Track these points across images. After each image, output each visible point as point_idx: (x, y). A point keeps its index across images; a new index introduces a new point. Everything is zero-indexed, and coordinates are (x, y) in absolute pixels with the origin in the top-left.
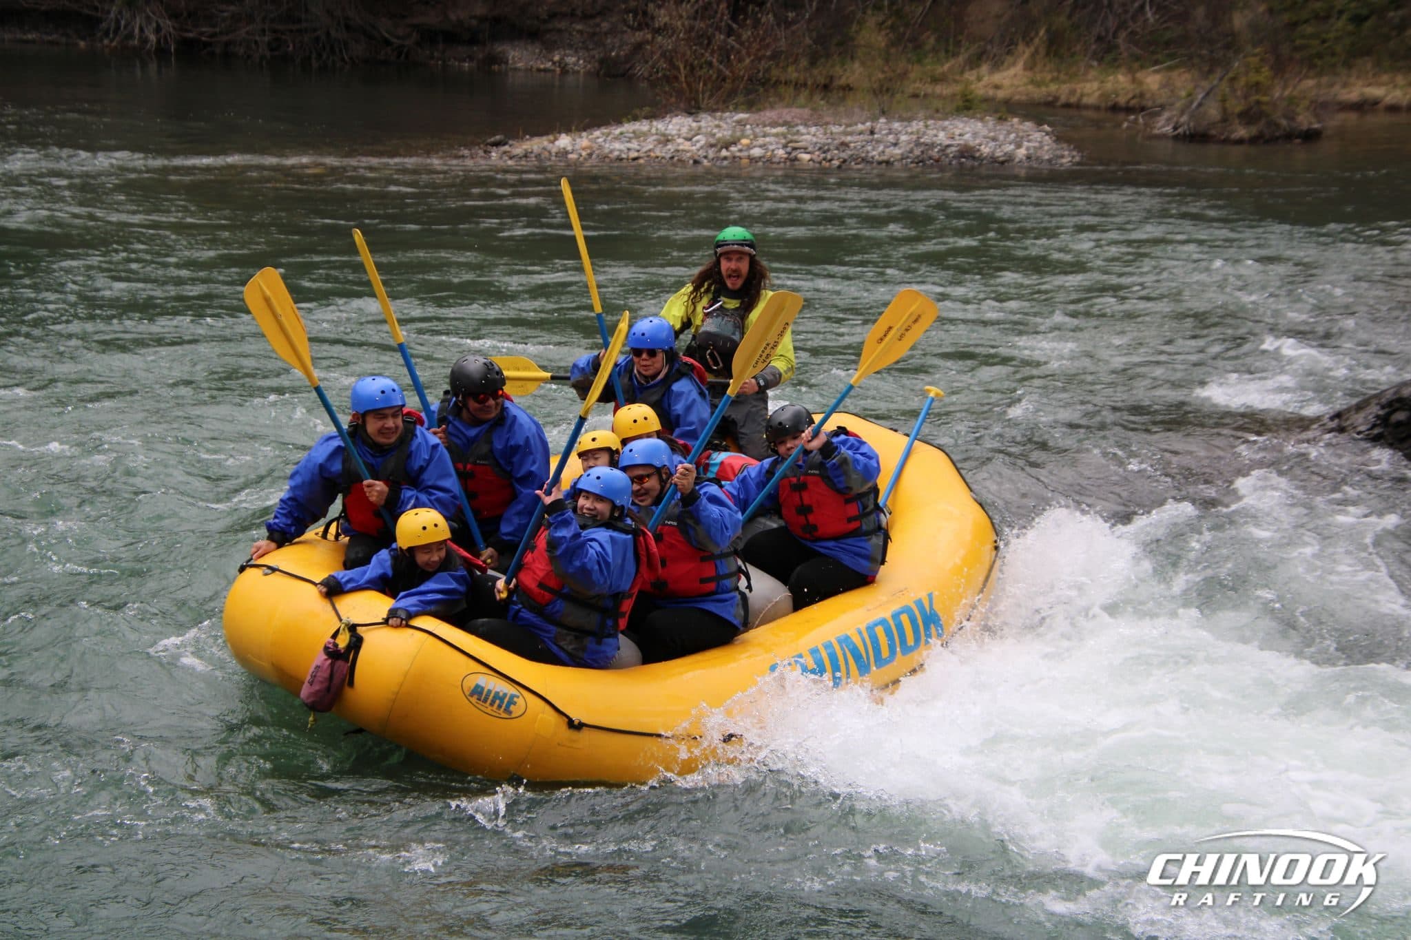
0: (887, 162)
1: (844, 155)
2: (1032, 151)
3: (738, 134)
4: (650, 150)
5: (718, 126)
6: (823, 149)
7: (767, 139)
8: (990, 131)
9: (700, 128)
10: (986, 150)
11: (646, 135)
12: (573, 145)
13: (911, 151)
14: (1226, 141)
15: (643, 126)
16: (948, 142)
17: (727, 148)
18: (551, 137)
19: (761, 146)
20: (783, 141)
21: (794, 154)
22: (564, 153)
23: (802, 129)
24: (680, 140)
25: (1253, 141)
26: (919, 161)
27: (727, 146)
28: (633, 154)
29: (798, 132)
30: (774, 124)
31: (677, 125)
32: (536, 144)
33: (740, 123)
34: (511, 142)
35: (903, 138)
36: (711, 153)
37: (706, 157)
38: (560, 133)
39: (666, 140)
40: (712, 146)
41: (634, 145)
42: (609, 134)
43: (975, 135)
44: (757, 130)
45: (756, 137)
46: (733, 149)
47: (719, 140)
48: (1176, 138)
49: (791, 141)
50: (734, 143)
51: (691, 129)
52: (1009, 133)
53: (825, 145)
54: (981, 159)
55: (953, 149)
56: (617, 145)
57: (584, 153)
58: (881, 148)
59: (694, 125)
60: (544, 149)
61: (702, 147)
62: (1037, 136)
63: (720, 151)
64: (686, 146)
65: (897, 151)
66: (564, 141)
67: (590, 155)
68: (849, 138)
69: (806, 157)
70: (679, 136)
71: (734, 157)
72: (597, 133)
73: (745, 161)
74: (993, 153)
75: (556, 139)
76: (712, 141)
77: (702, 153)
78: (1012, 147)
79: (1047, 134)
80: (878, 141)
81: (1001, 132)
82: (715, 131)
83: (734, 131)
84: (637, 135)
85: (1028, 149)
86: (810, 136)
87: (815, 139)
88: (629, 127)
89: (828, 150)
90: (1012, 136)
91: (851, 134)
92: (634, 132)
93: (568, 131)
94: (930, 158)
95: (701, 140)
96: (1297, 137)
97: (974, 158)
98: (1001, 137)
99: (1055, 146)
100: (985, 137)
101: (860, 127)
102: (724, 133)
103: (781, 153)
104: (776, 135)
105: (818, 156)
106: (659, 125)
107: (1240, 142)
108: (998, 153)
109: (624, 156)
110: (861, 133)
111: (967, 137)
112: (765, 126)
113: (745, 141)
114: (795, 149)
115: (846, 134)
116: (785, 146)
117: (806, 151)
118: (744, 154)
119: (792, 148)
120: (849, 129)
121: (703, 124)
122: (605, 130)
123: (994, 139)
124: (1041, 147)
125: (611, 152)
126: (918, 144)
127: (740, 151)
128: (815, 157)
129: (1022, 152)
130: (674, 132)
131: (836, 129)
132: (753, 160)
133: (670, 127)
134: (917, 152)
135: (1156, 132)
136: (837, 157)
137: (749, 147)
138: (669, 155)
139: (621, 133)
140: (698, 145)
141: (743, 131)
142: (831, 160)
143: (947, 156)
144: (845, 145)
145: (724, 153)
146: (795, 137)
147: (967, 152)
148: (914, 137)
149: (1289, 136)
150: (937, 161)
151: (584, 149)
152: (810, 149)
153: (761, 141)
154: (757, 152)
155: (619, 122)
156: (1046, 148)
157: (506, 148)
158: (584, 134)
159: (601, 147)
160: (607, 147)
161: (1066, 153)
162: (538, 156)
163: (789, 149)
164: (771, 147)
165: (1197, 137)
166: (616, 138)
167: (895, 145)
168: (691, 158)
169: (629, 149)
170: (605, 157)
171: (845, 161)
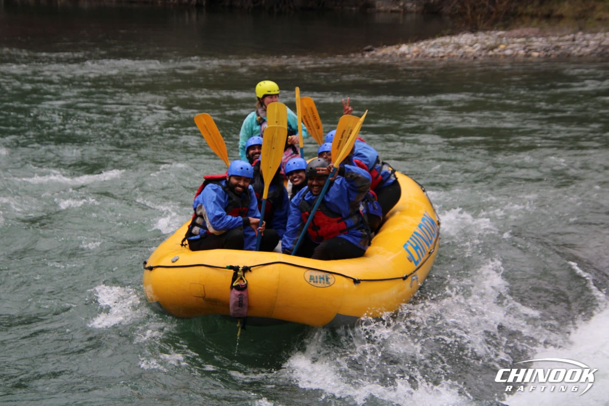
0: (582, 56)
1: (557, 53)
3: (498, 42)
4: (451, 52)
5: (487, 39)
6: (546, 50)
7: (515, 45)
9: (477, 40)
11: (448, 44)
12: (409, 50)
13: (596, 50)
15: (446, 39)
17: (492, 50)
18: (397, 46)
19: (511, 49)
20: (524, 46)
21: (529, 53)
22: (403, 55)
23: (534, 39)
24: (466, 47)
26: (601, 55)
27: (492, 48)
28: (441, 55)
29: (532, 41)
30: (518, 37)
31: (465, 38)
32: (389, 50)
33: (500, 37)
34: (376, 49)
35: (592, 43)
36: (483, 53)
37: (480, 55)
38: (402, 43)
39: (458, 46)
40: (484, 49)
41: (441, 49)
42: (428, 44)
44: (510, 40)
45: (508, 44)
46: (496, 51)
47: (488, 47)
49: (528, 46)
50: (496, 47)
51: (472, 41)
53: (546, 47)
56: (433, 50)
57: (415, 54)
58: (579, 49)
59: (475, 38)
60: (394, 52)
61: (479, 50)
63: (488, 52)
64: (469, 49)
65: (588, 50)
66: (404, 48)
67: (418, 55)
68: (561, 44)
69: (536, 54)
70: (466, 44)
71: (496, 55)
72: (422, 43)
73: (502, 57)
75: (400, 47)
76: (484, 46)
77: (478, 53)
80: (577, 45)
82: (486, 41)
83: (496, 41)
84: (443, 44)
86: (538, 43)
87: (541, 45)
88: (439, 40)
89: (549, 50)
91: (562, 41)
92: (442, 43)
93: (406, 42)
95: (478, 46)
101: (567, 37)
102: (491, 42)
103: (522, 52)
104: (520, 43)
105: (543, 54)
106: (455, 39)
109: (436, 55)
110: (567, 40)
112: (514, 37)
113: (502, 46)
114: (530, 50)
115: (558, 41)
116: (524, 49)
117: (536, 50)
118: (501, 53)
119: (528, 51)
120: (562, 38)
121: (479, 37)
122: (426, 42)
125: (429, 53)
126: (600, 46)
127: (500, 51)
128: (541, 54)
130: (464, 42)
131: (553, 39)
132: (506, 56)
133: (462, 39)
134: (599, 50)
136: (554, 53)
137: (504, 50)
138: (460, 55)
139: (435, 44)
140: (477, 49)
141: (501, 41)
142: (550, 56)
144: (558, 47)
145: (491, 53)
146: (530, 44)
148: (598, 42)
151: (415, 52)
152: (539, 50)
153: (511, 46)
154: (508, 52)
155: (434, 37)
157: (373, 52)
158: (415, 44)
159: (423, 51)
160: (427, 51)
162: (390, 56)
163: (526, 50)
164: (517, 49)
166: (433, 46)
167: (587, 46)
168: (473, 56)
169: (439, 52)
170: (426, 56)
171: (558, 56)
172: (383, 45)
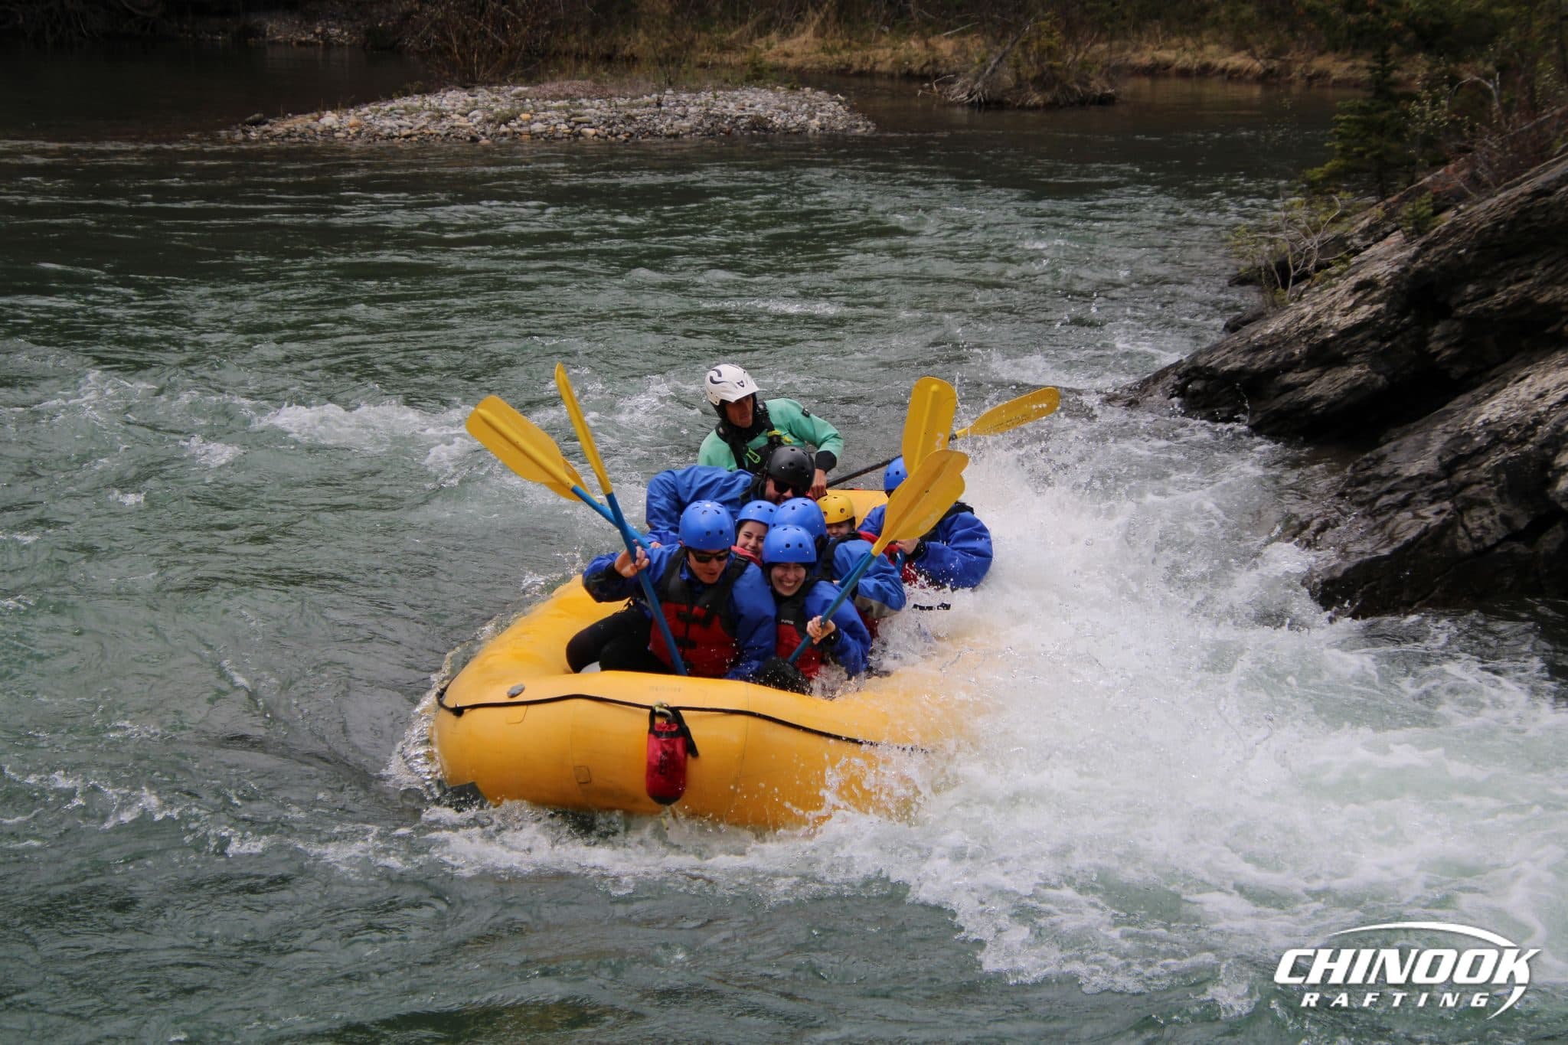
0: (676, 136)
1: (630, 129)
2: (825, 121)
3: (518, 108)
4: (423, 127)
5: (496, 100)
6: (608, 123)
7: (549, 114)
8: (781, 101)
9: (476, 103)
10: (778, 121)
11: (418, 111)
12: (340, 123)
13: (701, 124)
14: (1022, 107)
15: (415, 101)
16: (738, 114)
17: (506, 124)
18: (316, 115)
19: (541, 121)
20: (566, 115)
21: (577, 128)
22: (330, 132)
23: (584, 101)
24: (456, 116)
25: (1050, 106)
26: (711, 134)
27: (506, 121)
28: (408, 132)
29: (581, 106)
30: (555, 97)
31: (452, 99)
32: (299, 123)
33: (519, 96)
34: (271, 120)
35: (692, 110)
36: (489, 129)
37: (483, 134)
38: (325, 110)
39: (440, 115)
40: (489, 121)
41: (406, 121)
42: (378, 111)
43: (766, 105)
44: (538, 104)
45: (536, 111)
46: (513, 124)
47: (497, 114)
48: (972, 105)
49: (574, 115)
50: (514, 117)
51: (467, 104)
52: (801, 103)
53: (609, 118)
54: (774, 130)
55: (744, 121)
56: (388, 122)
57: (352, 132)
58: (669, 121)
59: (470, 99)
60: (308, 127)
61: (479, 123)
62: (831, 105)
63: (499, 126)
64: (462, 121)
65: (686, 124)
66: (330, 119)
67: (359, 133)
68: (635, 111)
69: (591, 131)
70: (454, 111)
71: (514, 133)
72: (366, 110)
73: (526, 137)
74: (786, 124)
75: (321, 117)
76: (490, 116)
77: (479, 129)
78: (805, 117)
79: (841, 103)
80: (665, 114)
81: (793, 101)
82: (493, 105)
83: (513, 106)
84: (409, 111)
85: (821, 119)
86: (594, 109)
87: (599, 113)
88: (400, 103)
89: (614, 124)
90: (805, 106)
91: (637, 106)
92: (405, 108)
93: (333, 108)
94: (721, 130)
95: (478, 115)
96: (1093, 103)
97: (766, 129)
98: (793, 108)
99: (848, 115)
100: (776, 108)
101: (646, 99)
102: (503, 107)
103: (564, 127)
104: (558, 109)
105: (603, 130)
106: (432, 100)
108: (791, 124)
109: (395, 133)
110: (647, 105)
111: (758, 107)
112: (546, 99)
113: (525, 116)
114: (578, 123)
115: (631, 106)
116: (568, 121)
117: (590, 125)
118: (525, 129)
119: (576, 122)
120: (635, 102)
121: (479, 98)
122: (373, 106)
123: (786, 110)
124: (835, 118)
125: (382, 129)
126: (707, 115)
127: (521, 126)
128: (599, 132)
129: (815, 123)
130: (449, 108)
131: (621, 102)
132: (534, 136)
133: (444, 102)
134: (707, 125)
135: (951, 99)
136: (623, 130)
137: (530, 123)
138: (444, 132)
139: (392, 110)
140: (475, 121)
141: (522, 105)
142: (617, 135)
143: (738, 128)
144: (631, 118)
145: (503, 128)
146: (578, 111)
147: (759, 124)
148: (703, 109)
149: (1085, 102)
150: (728, 133)
151: (351, 127)
152: (594, 123)
153: (542, 115)
154: (538, 127)
155: (389, 97)
156: (840, 118)
157: (267, 127)
158: (351, 111)
159: (370, 125)
160: (377, 124)
161: (861, 122)
162: (302, 135)
163: (572, 124)
164: (553, 122)
165: (992, 104)
166: (386, 115)
167: (684, 117)
168: (468, 134)
169: (401, 126)
170: (375, 136)
171: (632, 135)
172: (286, 113)
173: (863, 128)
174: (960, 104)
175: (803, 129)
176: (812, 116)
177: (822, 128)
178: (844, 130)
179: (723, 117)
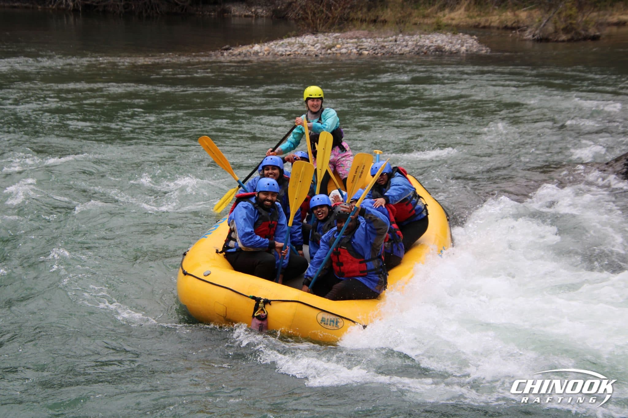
0: (403, 54)
1: (383, 51)
2: (468, 48)
3: (335, 43)
4: (296, 51)
5: (326, 39)
6: (374, 49)
7: (349, 45)
8: (449, 39)
9: (318, 40)
10: (447, 48)
11: (293, 44)
12: (261, 49)
13: (414, 49)
14: (557, 41)
15: (292, 40)
16: (431, 44)
17: (330, 49)
18: (251, 46)
19: (346, 48)
20: (356, 46)
21: (360, 51)
22: (256, 53)
23: (364, 40)
24: (309, 46)
25: (569, 41)
26: (418, 54)
28: (288, 53)
29: (362, 42)
30: (351, 38)
31: (307, 39)
32: (244, 49)
33: (336, 38)
34: (232, 48)
35: (410, 43)
36: (323, 51)
37: (321, 53)
38: (255, 44)
39: (303, 46)
40: (323, 48)
41: (288, 48)
42: (277, 44)
43: (442, 41)
44: (344, 41)
45: (343, 44)
46: (333, 49)
47: (326, 46)
48: (534, 40)
49: (359, 46)
50: (334, 47)
51: (314, 41)
52: (458, 40)
53: (374, 47)
54: (445, 52)
55: (433, 48)
56: (281, 49)
57: (266, 53)
58: (400, 48)
59: (315, 39)
60: (248, 51)
61: (319, 49)
62: (471, 41)
63: (327, 50)
64: (312, 48)
65: (407, 49)
66: (257, 47)
67: (269, 54)
68: (385, 44)
69: (366, 52)
70: (309, 44)
71: (334, 53)
72: (272, 43)
73: (339, 55)
74: (451, 49)
75: (253, 47)
76: (324, 46)
77: (319, 52)
78: (459, 46)
79: (475, 40)
80: (399, 45)
81: (454, 39)
82: (325, 41)
83: (333, 42)
84: (290, 44)
85: (466, 47)
86: (368, 43)
87: (370, 45)
88: (286, 41)
89: (376, 49)
90: (459, 41)
91: (386, 42)
92: (288, 43)
93: (258, 42)
94: (422, 52)
95: (319, 46)
96: (589, 39)
97: (441, 51)
98: (454, 42)
99: (479, 45)
100: (447, 42)
101: (390, 38)
102: (329, 42)
103: (355, 51)
104: (352, 43)
105: (371, 52)
106: (299, 39)
107: (563, 41)
108: (453, 49)
109: (284, 54)
110: (391, 41)
111: (439, 42)
112: (347, 39)
113: (338, 46)
114: (361, 49)
115: (384, 42)
116: (356, 48)
117: (366, 50)
118: (338, 52)
119: (360, 49)
120: (386, 40)
121: (319, 38)
122: (275, 42)
123: (451, 43)
124: (472, 46)
125: (278, 52)
126: (416, 46)
127: (336, 50)
128: (370, 52)
129: (464, 49)
130: (307, 42)
131: (379, 40)
132: (341, 54)
133: (305, 40)
134: (416, 49)
135: (525, 38)
136: (380, 52)
137: (340, 49)
138: (304, 53)
139: (283, 43)
140: (317, 48)
141: (337, 41)
142: (377, 54)
143: (430, 51)
144: (383, 47)
145: (329, 51)
146: (361, 44)
147: (439, 49)
148: (415, 43)
149: (585, 38)
150: (425, 53)
151: (266, 51)
152: (368, 49)
153: (346, 46)
154: (344, 51)
155: (282, 38)
156: (475, 46)
157: (231, 51)
158: (266, 44)
159: (273, 50)
160: (276, 50)
161: (484, 48)
162: (245, 54)
163: (358, 49)
164: (350, 48)
165: (543, 40)
166: (280, 46)
167: (406, 46)
168: (314, 54)
169: (286, 51)
170: (275, 55)
171: (384, 54)
172: (239, 45)
173: (484, 50)
174: (529, 40)
175: (458, 52)
176: (462, 46)
177: (467, 51)
178: (477, 52)
179: (423, 46)
